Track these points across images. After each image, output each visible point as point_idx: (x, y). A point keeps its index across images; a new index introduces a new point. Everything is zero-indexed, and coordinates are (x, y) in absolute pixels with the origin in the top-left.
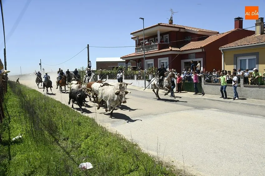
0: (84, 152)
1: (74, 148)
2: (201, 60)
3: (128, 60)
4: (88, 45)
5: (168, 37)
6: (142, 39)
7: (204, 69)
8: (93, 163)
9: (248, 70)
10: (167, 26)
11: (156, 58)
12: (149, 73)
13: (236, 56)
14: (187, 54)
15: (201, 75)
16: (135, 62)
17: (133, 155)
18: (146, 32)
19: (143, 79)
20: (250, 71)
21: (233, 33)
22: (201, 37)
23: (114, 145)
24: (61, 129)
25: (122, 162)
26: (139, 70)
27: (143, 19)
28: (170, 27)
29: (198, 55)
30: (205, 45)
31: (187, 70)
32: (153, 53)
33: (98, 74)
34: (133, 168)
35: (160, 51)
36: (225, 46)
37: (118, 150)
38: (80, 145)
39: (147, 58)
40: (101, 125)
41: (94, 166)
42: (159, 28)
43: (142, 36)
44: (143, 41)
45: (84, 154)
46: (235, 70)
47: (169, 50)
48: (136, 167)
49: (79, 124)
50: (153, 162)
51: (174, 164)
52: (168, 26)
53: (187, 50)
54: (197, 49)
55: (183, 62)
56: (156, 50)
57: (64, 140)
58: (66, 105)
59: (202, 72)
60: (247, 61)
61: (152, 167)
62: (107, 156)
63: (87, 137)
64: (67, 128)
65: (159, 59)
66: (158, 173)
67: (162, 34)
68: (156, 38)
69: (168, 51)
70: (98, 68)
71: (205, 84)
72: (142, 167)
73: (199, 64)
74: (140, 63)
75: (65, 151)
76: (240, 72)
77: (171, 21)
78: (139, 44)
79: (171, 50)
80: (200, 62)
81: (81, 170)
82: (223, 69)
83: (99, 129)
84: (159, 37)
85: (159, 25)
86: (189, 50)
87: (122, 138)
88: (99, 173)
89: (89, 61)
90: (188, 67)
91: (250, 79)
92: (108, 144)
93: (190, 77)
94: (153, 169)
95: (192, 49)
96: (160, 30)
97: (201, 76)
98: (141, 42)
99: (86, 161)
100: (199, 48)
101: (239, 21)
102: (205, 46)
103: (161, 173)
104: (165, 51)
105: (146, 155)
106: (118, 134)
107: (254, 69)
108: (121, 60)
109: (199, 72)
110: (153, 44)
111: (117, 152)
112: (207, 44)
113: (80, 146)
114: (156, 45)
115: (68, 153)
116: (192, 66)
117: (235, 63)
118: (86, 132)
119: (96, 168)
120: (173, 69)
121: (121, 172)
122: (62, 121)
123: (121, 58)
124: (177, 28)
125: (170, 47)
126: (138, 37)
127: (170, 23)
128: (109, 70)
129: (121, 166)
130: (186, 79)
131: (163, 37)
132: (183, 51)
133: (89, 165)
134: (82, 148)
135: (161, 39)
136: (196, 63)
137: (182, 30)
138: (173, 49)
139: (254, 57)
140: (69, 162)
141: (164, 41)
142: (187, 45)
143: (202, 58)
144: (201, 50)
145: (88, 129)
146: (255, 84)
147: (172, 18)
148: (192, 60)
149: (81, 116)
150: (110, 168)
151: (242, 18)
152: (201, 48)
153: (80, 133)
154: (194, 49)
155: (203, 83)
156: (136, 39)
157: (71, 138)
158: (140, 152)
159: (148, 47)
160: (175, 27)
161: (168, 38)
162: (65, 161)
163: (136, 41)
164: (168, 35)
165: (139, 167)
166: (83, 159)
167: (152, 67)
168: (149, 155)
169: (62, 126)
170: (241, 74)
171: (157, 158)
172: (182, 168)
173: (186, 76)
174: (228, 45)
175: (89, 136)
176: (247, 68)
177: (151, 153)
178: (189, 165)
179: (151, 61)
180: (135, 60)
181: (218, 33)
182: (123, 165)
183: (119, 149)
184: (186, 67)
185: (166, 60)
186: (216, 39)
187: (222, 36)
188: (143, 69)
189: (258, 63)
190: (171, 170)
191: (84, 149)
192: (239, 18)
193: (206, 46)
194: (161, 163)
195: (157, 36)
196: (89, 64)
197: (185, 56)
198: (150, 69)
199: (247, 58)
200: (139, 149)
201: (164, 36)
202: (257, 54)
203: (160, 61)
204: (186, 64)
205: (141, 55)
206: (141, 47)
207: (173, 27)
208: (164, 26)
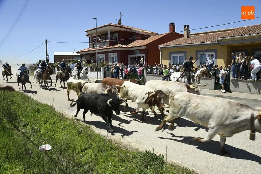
0: (43, 135)
1: (34, 133)
2: (144, 55)
3: (82, 55)
4: (46, 40)
6: (95, 37)
7: (146, 63)
8: (52, 145)
9: (179, 65)
10: (116, 26)
11: (107, 53)
12: (100, 66)
13: (171, 53)
14: (133, 50)
15: (144, 67)
16: (89, 56)
17: (87, 136)
18: (98, 30)
19: (96, 71)
21: (168, 34)
22: (144, 37)
23: (71, 128)
24: (21, 117)
25: (78, 142)
26: (92, 63)
27: (96, 19)
28: (119, 27)
29: (141, 51)
30: (147, 43)
32: (106, 49)
33: (56, 67)
34: (87, 146)
35: (110, 47)
36: (162, 45)
37: (74, 132)
38: (40, 130)
39: (99, 53)
40: (58, 112)
41: (53, 147)
42: (110, 28)
43: (95, 33)
44: (96, 38)
45: (43, 137)
46: (170, 64)
48: (90, 145)
49: (38, 111)
50: (105, 140)
51: (122, 141)
52: (118, 26)
53: (133, 47)
54: (141, 46)
55: (129, 56)
56: (107, 46)
57: (24, 126)
59: (145, 65)
60: (178, 57)
62: (64, 138)
63: (46, 122)
64: (27, 115)
65: (109, 54)
66: (108, 149)
67: (112, 33)
68: (107, 36)
69: (117, 47)
70: (55, 61)
71: (147, 75)
72: (94, 145)
73: (142, 59)
74: (93, 57)
75: (25, 135)
76: (173, 66)
77: (120, 23)
78: (92, 41)
79: (120, 47)
80: (143, 57)
81: (40, 152)
82: (161, 63)
83: (57, 115)
84: (109, 36)
85: (110, 25)
86: (134, 47)
87: (78, 122)
88: (57, 153)
92: (65, 128)
93: (135, 69)
94: (104, 146)
95: (137, 47)
96: (110, 29)
97: (144, 69)
98: (94, 38)
99: (45, 144)
100: (142, 46)
101: (173, 26)
102: (147, 44)
103: (111, 149)
104: (113, 48)
105: (98, 136)
106: (74, 118)
108: (77, 54)
110: (104, 41)
111: (73, 134)
112: (149, 42)
113: (40, 131)
114: (107, 42)
115: (28, 138)
116: (137, 60)
117: (170, 59)
118: (45, 118)
119: (54, 149)
120: (121, 63)
121: (77, 150)
122: (21, 109)
123: (76, 52)
124: (125, 28)
125: (119, 44)
126: (92, 34)
130: (132, 71)
131: (113, 36)
132: (129, 47)
133: (48, 147)
134: (41, 133)
135: (111, 37)
136: (140, 58)
137: (128, 30)
138: (122, 46)
139: (183, 55)
140: (28, 145)
141: (114, 39)
142: (133, 43)
144: (143, 48)
145: (47, 115)
147: (120, 19)
148: (136, 55)
149: (40, 104)
150: (68, 148)
151: (174, 24)
152: (144, 45)
153: (39, 119)
154: (138, 46)
155: (145, 75)
156: (90, 36)
157: (31, 124)
158: (93, 133)
159: (100, 44)
160: (123, 27)
161: (117, 36)
162: (25, 145)
163: (90, 38)
164: (117, 34)
165: (92, 145)
166: (43, 142)
167: (104, 61)
168: (101, 135)
169: (22, 114)
170: (174, 67)
171: (107, 137)
172: (128, 144)
173: (131, 68)
174: (164, 44)
175: (48, 122)
176: (178, 63)
177: (102, 133)
178: (133, 141)
179: (103, 56)
180: (89, 54)
181: (157, 34)
182: (78, 145)
183: (75, 131)
184: (132, 61)
185: (115, 55)
186: (156, 39)
187: (161, 37)
188: (95, 62)
189: (186, 59)
190: (119, 146)
191: (43, 133)
192: (172, 24)
193: (148, 44)
194: (110, 141)
195: (107, 34)
196: (47, 58)
197: (131, 52)
198: (101, 63)
199: (178, 55)
201: (114, 35)
202: (185, 52)
204: (132, 58)
205: (94, 50)
206: (94, 43)
207: (121, 27)
208: (114, 26)
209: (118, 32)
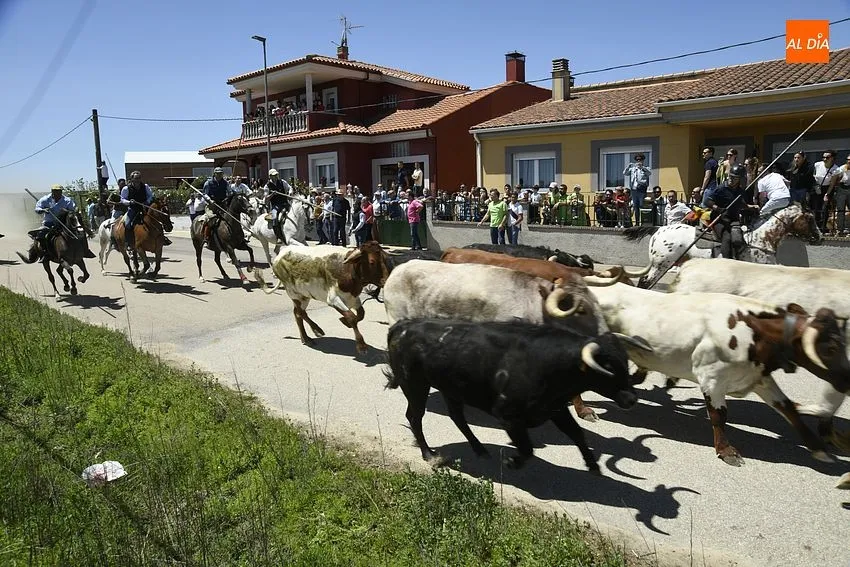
0: (94, 432)
1: (62, 425)
2: (425, 159)
3: (221, 157)
4: (95, 112)
5: (336, 92)
6: (261, 100)
7: (433, 185)
8: (127, 461)
9: (537, 188)
10: (332, 64)
11: (301, 154)
13: (511, 152)
14: (388, 145)
15: (425, 199)
16: (243, 164)
17: (242, 427)
18: (272, 77)
20: (542, 191)
21: (503, 90)
22: (425, 97)
23: (188, 402)
24: (14, 375)
25: (213, 448)
27: (263, 40)
28: (341, 66)
29: (416, 146)
30: (434, 120)
31: (386, 187)
32: (298, 140)
34: (243, 462)
35: (313, 134)
36: (484, 124)
37: (200, 416)
38: (83, 414)
39: (276, 154)
40: (145, 352)
41: (131, 470)
42: (310, 69)
43: (260, 88)
44: (264, 105)
45: (95, 438)
47: (339, 131)
48: (254, 457)
49: (76, 352)
50: (300, 439)
51: (357, 439)
52: (336, 65)
53: (388, 133)
54: (413, 129)
55: (377, 164)
56: (302, 132)
57: (28, 403)
58: (29, 296)
59: (429, 193)
60: (536, 164)
61: (299, 455)
62: (167, 437)
63: (102, 388)
64: (36, 367)
65: (311, 157)
66: (315, 468)
67: (319, 87)
68: (302, 97)
69: (334, 134)
71: (434, 224)
72: (269, 458)
73: (420, 171)
74: (258, 167)
75: (30, 436)
77: (344, 52)
78: (253, 112)
79: (344, 132)
80: (422, 166)
81: (87, 487)
82: (479, 185)
83: (139, 363)
84: (310, 95)
85: (310, 59)
86: (392, 132)
87: (211, 383)
88: (145, 488)
89: (100, 162)
90: (391, 177)
91: (542, 210)
92: (168, 404)
93: (396, 205)
94: (300, 459)
95: (400, 131)
96: (312, 74)
97: (425, 202)
98: (258, 105)
99: (102, 459)
100: (418, 129)
101: (516, 62)
102: (433, 123)
103: (323, 467)
104: (323, 136)
105: (279, 425)
106: (197, 371)
107: (552, 185)
108: (202, 159)
109: (419, 192)
110: (292, 112)
111: (198, 424)
112: (440, 117)
113: (83, 417)
114: (303, 117)
115: (42, 443)
116: (401, 176)
117: (509, 170)
118: (99, 374)
119: (135, 475)
121: (212, 477)
122: (15, 348)
123: (201, 153)
124: (360, 69)
125: (341, 124)
126: (250, 91)
127: (340, 56)
128: (164, 189)
129: (209, 460)
130: (387, 213)
131: (321, 95)
132: (375, 134)
133: (114, 470)
134: (88, 423)
135: (316, 100)
137: (372, 77)
138: (351, 129)
139: (551, 155)
140: (44, 468)
141: (325, 105)
142: (388, 118)
143: (427, 156)
144: (423, 134)
145: (105, 365)
146: (554, 223)
147: (345, 41)
149: (83, 328)
150: (180, 470)
151: (521, 56)
152: (424, 127)
153: (80, 378)
155: (429, 223)
156: (244, 98)
157: (50, 396)
158: (262, 418)
159: (282, 122)
160: (353, 68)
161: (335, 96)
162: (31, 467)
163: (244, 103)
164: (335, 90)
165: (261, 457)
166: (94, 454)
167: (293, 179)
168: (287, 422)
169: (18, 363)
170: (523, 197)
171: (309, 430)
172: (377, 448)
173: (384, 203)
174: (490, 123)
175: (109, 385)
176: (537, 183)
177: (293, 418)
179: (290, 163)
180: (244, 159)
181: (467, 89)
182: (216, 458)
183: (202, 414)
184: (386, 178)
185: (330, 160)
186: (462, 106)
187: (478, 98)
189: (559, 171)
190: (349, 457)
191: (95, 423)
192: (516, 55)
193: (437, 122)
194: (320, 441)
195: (303, 90)
197: (383, 148)
199: (536, 157)
200: (261, 409)
201: (325, 92)
202: (556, 148)
203: (314, 161)
204: (386, 169)
205: (261, 145)
206: (260, 122)
207: (349, 67)
208: (324, 63)
209: (340, 83)
